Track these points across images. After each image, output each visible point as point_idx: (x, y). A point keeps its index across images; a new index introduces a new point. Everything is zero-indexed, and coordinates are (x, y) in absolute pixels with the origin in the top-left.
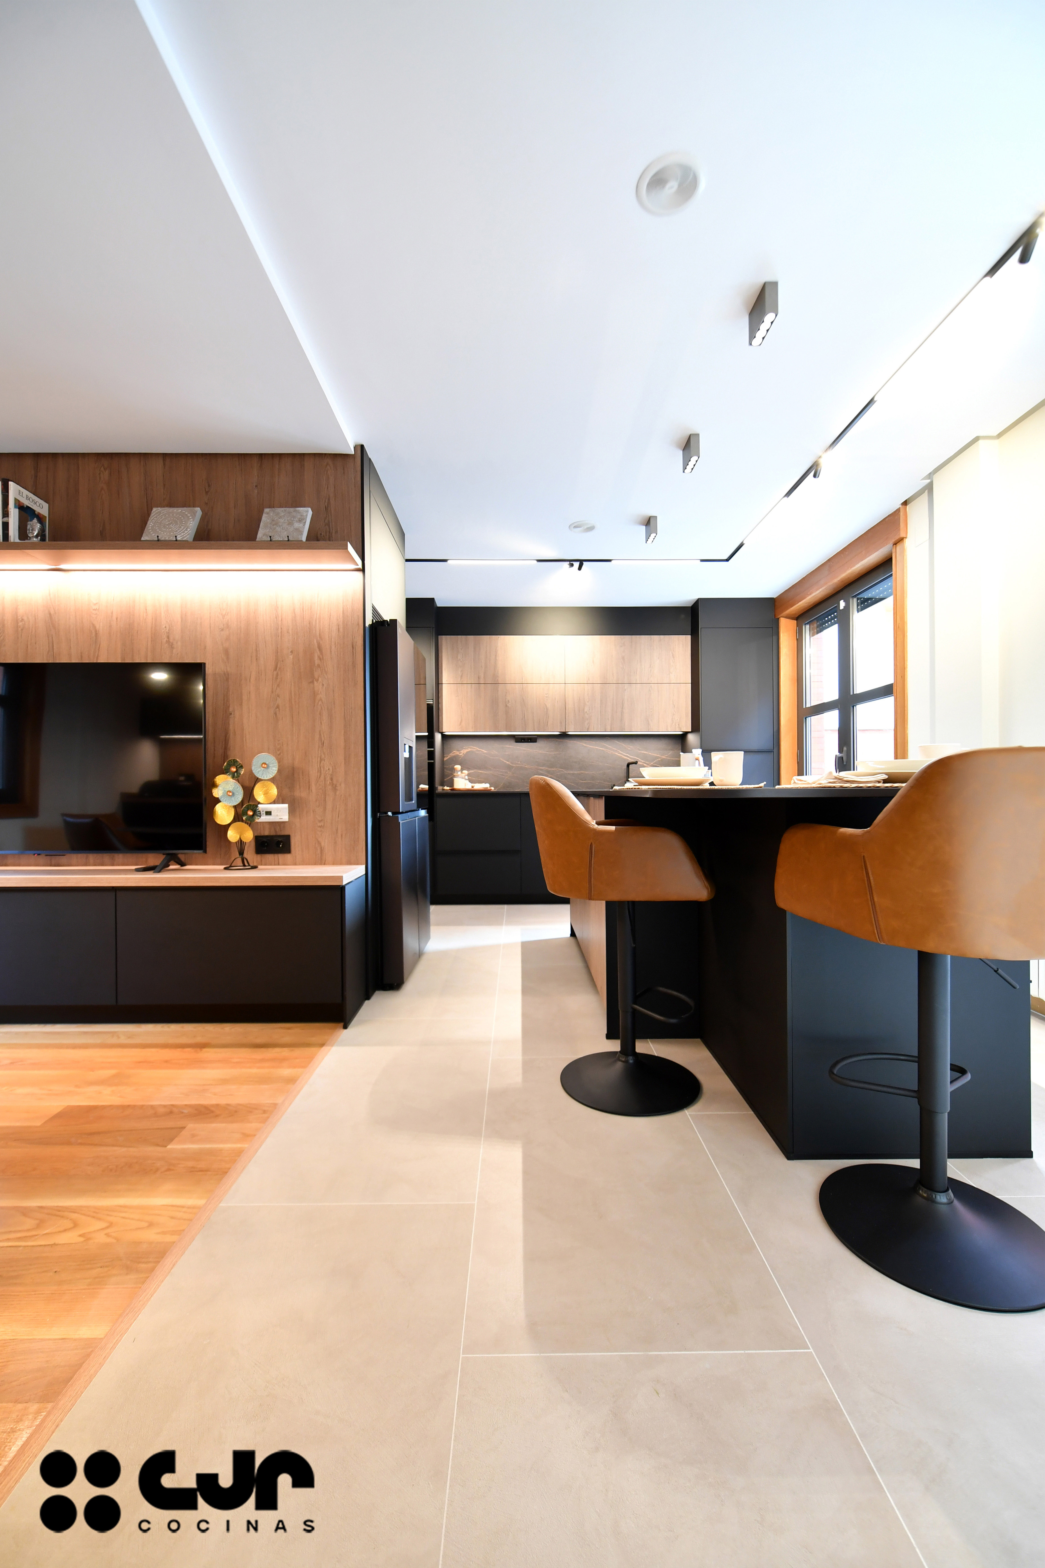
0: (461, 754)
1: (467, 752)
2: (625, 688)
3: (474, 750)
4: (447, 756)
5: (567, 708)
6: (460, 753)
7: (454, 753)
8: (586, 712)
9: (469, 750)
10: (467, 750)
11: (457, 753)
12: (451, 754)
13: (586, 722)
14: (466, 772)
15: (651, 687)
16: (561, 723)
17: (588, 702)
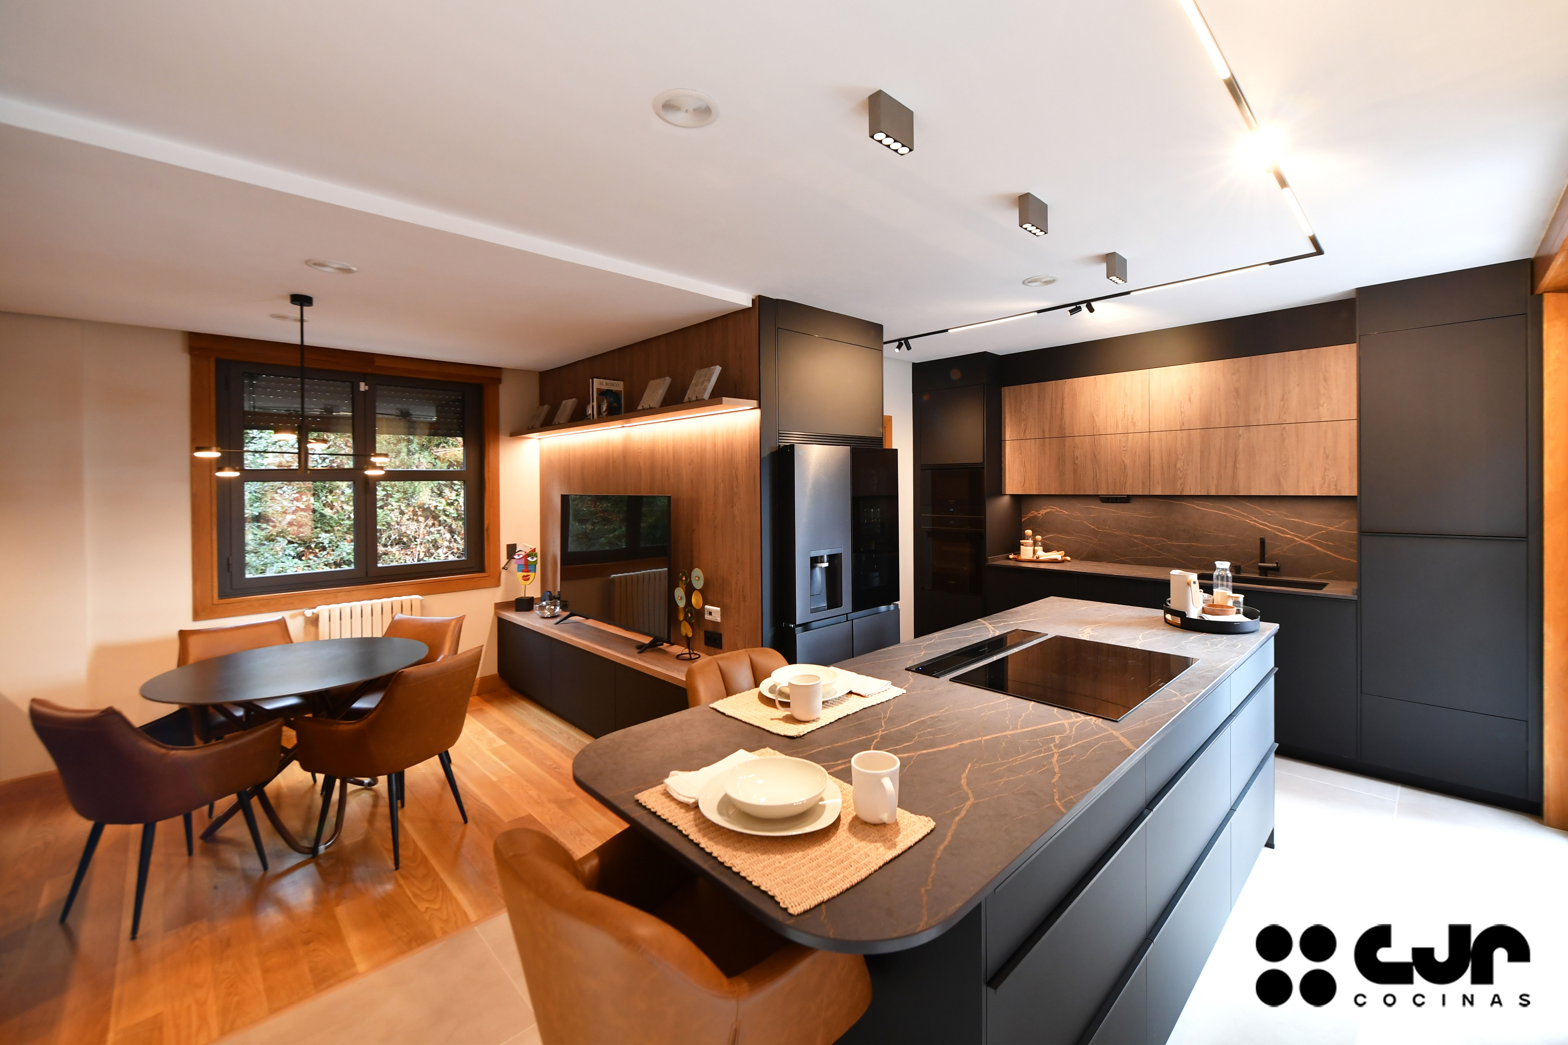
0: (1040, 515)
1: (1046, 512)
2: (1240, 432)
3: (1054, 510)
4: (1025, 517)
5: (1152, 465)
7: (1033, 513)
8: (1180, 469)
9: (1049, 510)
10: (1046, 511)
12: (1030, 515)
13: (1180, 482)
15: (1284, 428)
16: (1143, 483)
17: (1182, 455)
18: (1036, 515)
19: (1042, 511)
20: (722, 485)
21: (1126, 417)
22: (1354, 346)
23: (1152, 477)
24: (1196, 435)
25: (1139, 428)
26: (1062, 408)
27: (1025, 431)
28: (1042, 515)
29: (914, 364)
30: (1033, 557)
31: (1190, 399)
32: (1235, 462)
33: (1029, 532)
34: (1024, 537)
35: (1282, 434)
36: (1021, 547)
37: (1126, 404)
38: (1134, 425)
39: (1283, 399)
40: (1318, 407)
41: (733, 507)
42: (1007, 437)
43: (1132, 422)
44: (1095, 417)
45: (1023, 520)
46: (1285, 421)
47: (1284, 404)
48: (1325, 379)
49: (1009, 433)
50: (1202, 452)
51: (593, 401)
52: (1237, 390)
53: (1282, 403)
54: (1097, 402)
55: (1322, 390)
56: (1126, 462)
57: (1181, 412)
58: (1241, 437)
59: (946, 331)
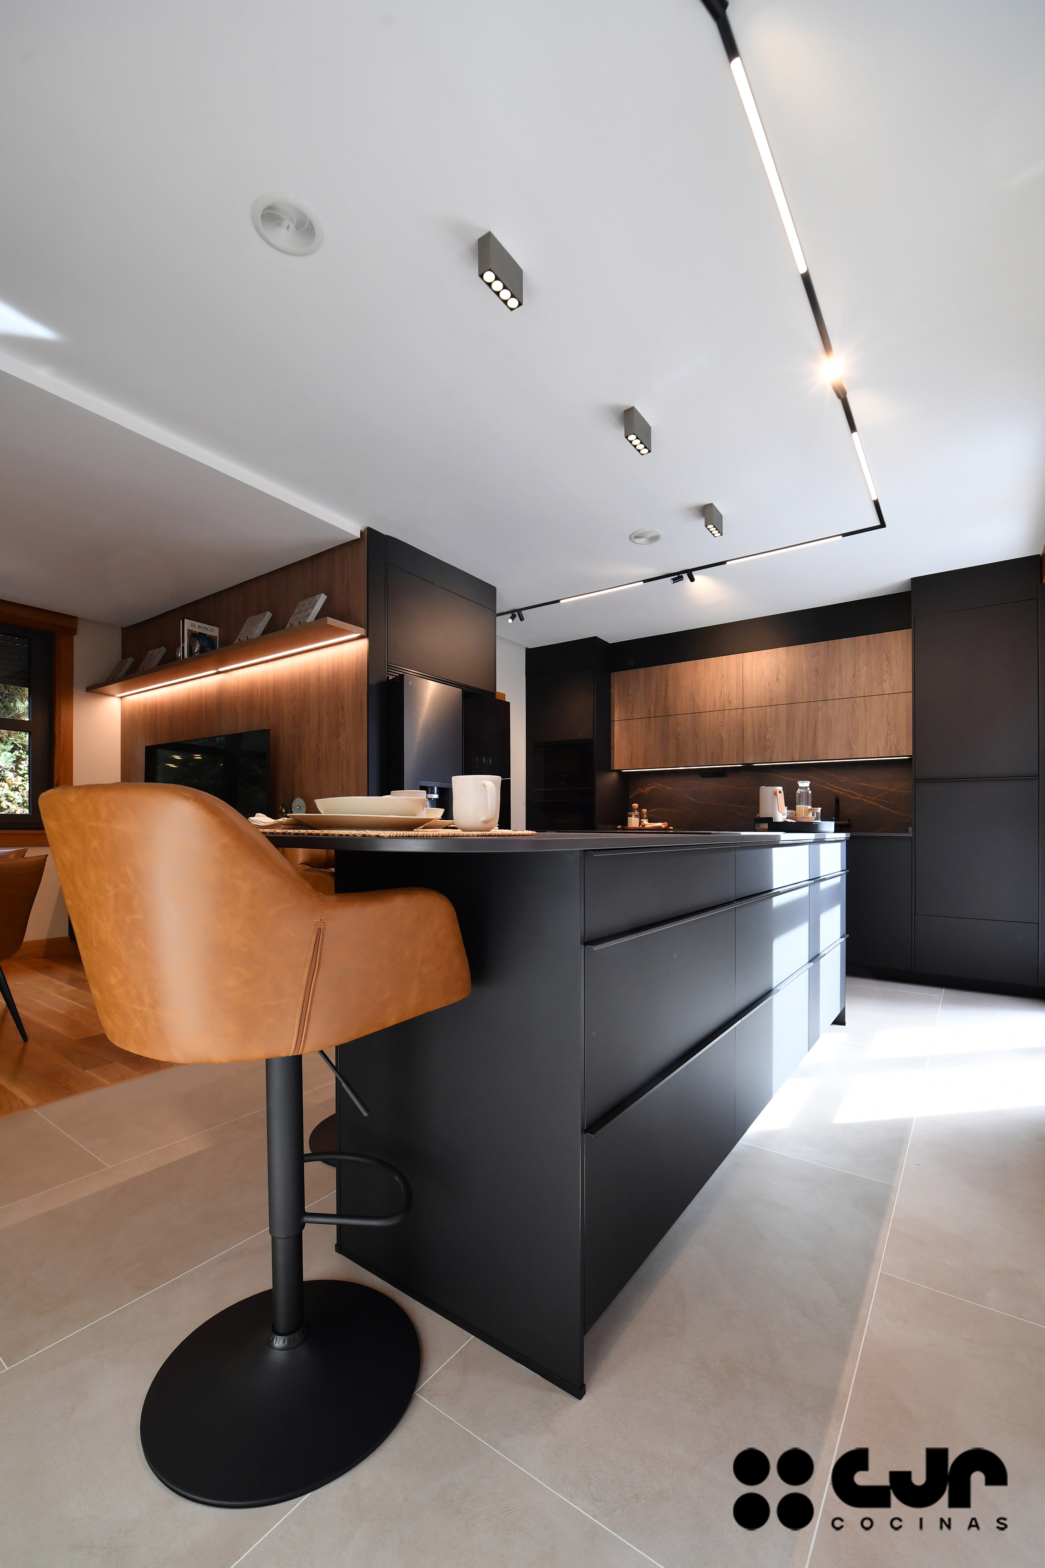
1: (652, 789)
4: (632, 795)
6: (644, 791)
9: (654, 787)
10: (651, 788)
11: (642, 791)
14: (645, 810)
17: (771, 727)
18: (642, 792)
19: (649, 788)
20: (327, 717)
21: (723, 696)
22: (910, 631)
23: (745, 747)
24: (783, 709)
25: (734, 704)
26: (666, 690)
27: (633, 711)
28: (648, 791)
29: (528, 650)
30: (640, 826)
31: (777, 679)
32: (815, 731)
33: (636, 805)
34: (632, 810)
35: (853, 706)
36: (629, 818)
37: (723, 684)
38: (730, 702)
39: (854, 677)
40: (882, 683)
41: (338, 737)
42: (616, 718)
43: (728, 700)
44: (695, 696)
45: (630, 797)
46: (855, 695)
47: (855, 681)
48: (888, 659)
49: (617, 714)
50: (787, 725)
51: (183, 642)
52: (817, 670)
53: (853, 679)
54: (697, 683)
55: (885, 668)
56: (722, 735)
57: (771, 691)
58: (820, 710)
59: (558, 601)
